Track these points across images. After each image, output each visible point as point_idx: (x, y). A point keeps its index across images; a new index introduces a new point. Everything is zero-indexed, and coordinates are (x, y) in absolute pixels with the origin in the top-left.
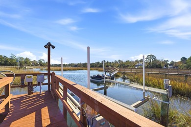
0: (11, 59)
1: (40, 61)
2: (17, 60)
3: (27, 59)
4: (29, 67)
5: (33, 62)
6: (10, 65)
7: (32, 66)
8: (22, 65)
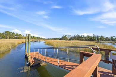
0: (93, 37)
1: (111, 37)
2: (96, 38)
3: (101, 36)
4: (103, 42)
5: (105, 38)
6: (93, 40)
7: (105, 41)
8: (99, 40)
